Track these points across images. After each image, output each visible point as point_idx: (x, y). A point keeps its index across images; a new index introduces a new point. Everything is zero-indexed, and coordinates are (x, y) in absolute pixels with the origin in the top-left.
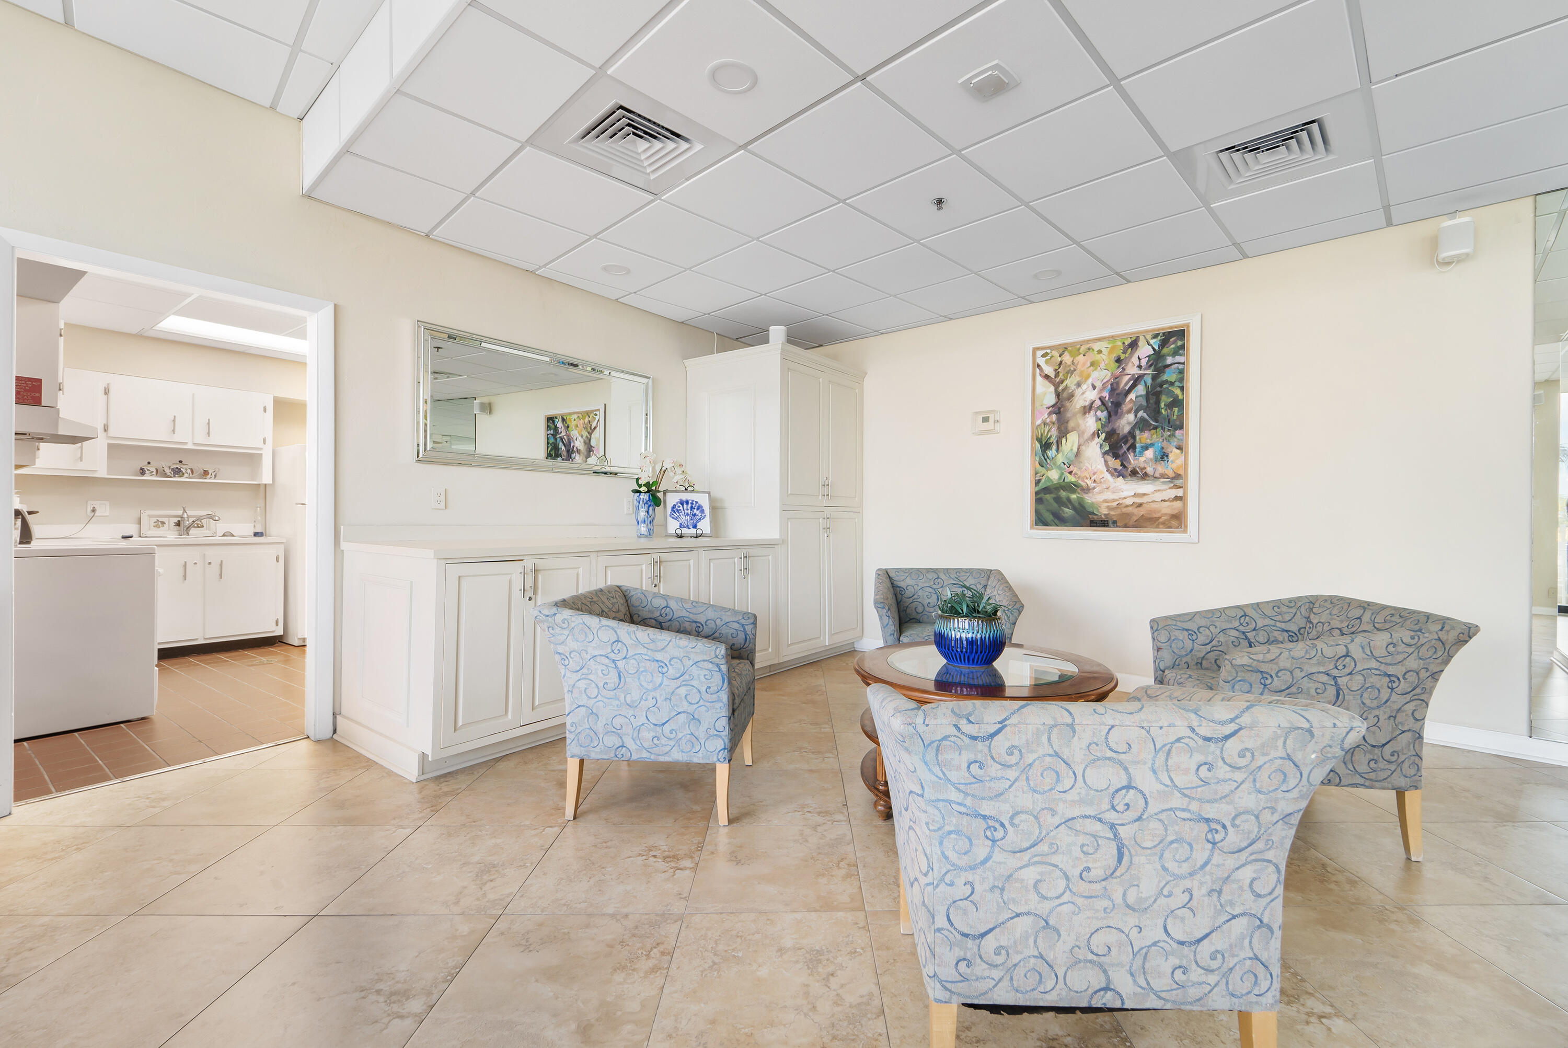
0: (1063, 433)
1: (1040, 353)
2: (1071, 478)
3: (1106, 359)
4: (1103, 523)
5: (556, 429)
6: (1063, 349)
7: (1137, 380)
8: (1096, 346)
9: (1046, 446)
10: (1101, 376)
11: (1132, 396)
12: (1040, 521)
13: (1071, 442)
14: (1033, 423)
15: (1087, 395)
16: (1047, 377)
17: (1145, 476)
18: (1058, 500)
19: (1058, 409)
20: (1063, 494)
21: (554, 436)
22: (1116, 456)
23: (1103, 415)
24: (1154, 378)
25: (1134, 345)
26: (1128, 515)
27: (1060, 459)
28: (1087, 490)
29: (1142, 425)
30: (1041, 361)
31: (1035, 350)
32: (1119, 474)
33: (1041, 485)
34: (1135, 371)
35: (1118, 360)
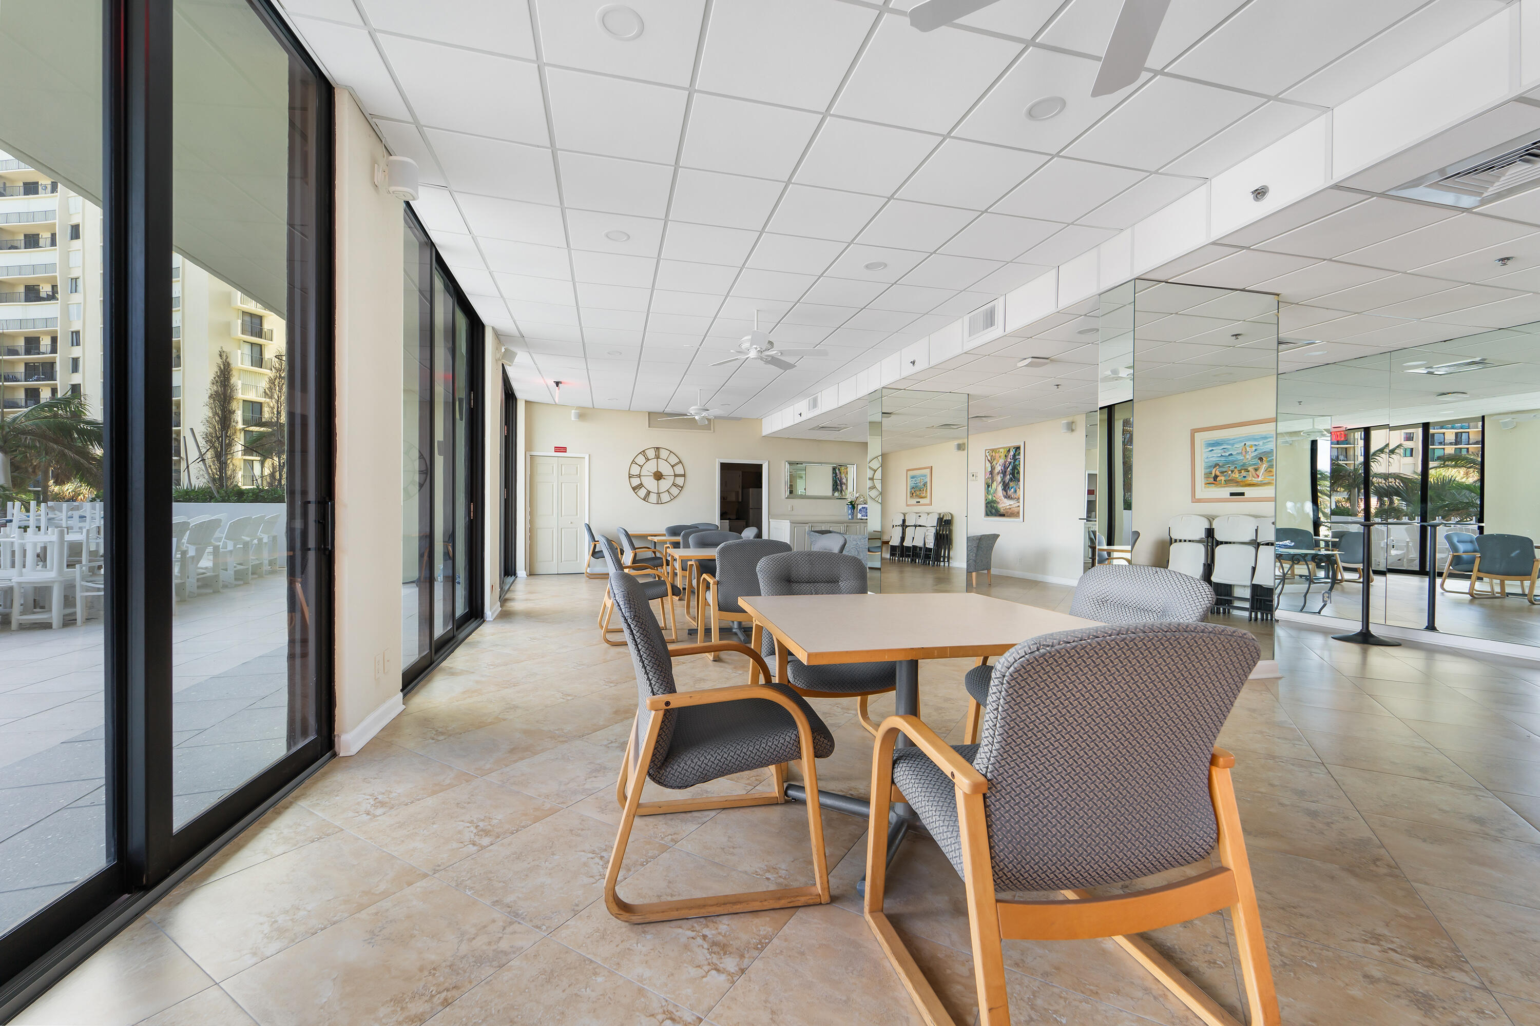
0: (992, 482)
1: (987, 451)
2: (994, 499)
3: (1003, 455)
4: (1003, 515)
5: (836, 473)
6: (993, 450)
7: (1010, 463)
8: (1001, 450)
9: (988, 486)
10: (1001, 461)
11: (1009, 469)
12: (987, 515)
13: (995, 484)
14: (985, 477)
15: (998, 468)
16: (989, 460)
17: (1012, 498)
18: (991, 506)
19: (991, 473)
20: (992, 504)
21: (835, 477)
22: (1005, 491)
23: (1002, 475)
24: (1014, 463)
25: (1009, 451)
26: (1007, 512)
27: (992, 491)
28: (998, 503)
29: (1011, 480)
30: (987, 454)
31: (986, 450)
32: (1005, 497)
33: (988, 501)
34: (1009, 460)
35: (1006, 456)
